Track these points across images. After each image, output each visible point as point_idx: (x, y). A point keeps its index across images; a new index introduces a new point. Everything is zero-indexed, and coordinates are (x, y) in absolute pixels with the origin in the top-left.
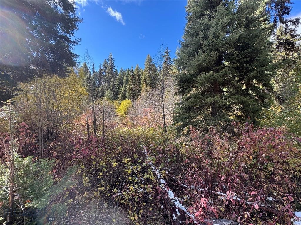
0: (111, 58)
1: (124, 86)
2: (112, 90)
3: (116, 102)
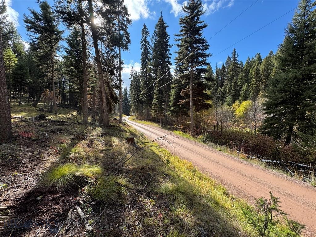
0: (235, 54)
1: (246, 86)
2: (234, 89)
3: (237, 102)
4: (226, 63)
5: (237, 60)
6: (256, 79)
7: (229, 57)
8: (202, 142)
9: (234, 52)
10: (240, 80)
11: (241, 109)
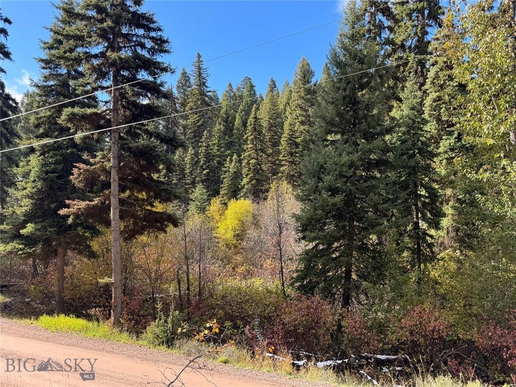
0: (200, 69)
1: (234, 161)
2: (204, 164)
3: (216, 203)
4: (178, 87)
5: (207, 87)
6: (256, 145)
7: (186, 73)
8: (165, 346)
9: (199, 61)
10: (216, 141)
11: (229, 222)
